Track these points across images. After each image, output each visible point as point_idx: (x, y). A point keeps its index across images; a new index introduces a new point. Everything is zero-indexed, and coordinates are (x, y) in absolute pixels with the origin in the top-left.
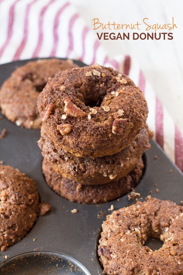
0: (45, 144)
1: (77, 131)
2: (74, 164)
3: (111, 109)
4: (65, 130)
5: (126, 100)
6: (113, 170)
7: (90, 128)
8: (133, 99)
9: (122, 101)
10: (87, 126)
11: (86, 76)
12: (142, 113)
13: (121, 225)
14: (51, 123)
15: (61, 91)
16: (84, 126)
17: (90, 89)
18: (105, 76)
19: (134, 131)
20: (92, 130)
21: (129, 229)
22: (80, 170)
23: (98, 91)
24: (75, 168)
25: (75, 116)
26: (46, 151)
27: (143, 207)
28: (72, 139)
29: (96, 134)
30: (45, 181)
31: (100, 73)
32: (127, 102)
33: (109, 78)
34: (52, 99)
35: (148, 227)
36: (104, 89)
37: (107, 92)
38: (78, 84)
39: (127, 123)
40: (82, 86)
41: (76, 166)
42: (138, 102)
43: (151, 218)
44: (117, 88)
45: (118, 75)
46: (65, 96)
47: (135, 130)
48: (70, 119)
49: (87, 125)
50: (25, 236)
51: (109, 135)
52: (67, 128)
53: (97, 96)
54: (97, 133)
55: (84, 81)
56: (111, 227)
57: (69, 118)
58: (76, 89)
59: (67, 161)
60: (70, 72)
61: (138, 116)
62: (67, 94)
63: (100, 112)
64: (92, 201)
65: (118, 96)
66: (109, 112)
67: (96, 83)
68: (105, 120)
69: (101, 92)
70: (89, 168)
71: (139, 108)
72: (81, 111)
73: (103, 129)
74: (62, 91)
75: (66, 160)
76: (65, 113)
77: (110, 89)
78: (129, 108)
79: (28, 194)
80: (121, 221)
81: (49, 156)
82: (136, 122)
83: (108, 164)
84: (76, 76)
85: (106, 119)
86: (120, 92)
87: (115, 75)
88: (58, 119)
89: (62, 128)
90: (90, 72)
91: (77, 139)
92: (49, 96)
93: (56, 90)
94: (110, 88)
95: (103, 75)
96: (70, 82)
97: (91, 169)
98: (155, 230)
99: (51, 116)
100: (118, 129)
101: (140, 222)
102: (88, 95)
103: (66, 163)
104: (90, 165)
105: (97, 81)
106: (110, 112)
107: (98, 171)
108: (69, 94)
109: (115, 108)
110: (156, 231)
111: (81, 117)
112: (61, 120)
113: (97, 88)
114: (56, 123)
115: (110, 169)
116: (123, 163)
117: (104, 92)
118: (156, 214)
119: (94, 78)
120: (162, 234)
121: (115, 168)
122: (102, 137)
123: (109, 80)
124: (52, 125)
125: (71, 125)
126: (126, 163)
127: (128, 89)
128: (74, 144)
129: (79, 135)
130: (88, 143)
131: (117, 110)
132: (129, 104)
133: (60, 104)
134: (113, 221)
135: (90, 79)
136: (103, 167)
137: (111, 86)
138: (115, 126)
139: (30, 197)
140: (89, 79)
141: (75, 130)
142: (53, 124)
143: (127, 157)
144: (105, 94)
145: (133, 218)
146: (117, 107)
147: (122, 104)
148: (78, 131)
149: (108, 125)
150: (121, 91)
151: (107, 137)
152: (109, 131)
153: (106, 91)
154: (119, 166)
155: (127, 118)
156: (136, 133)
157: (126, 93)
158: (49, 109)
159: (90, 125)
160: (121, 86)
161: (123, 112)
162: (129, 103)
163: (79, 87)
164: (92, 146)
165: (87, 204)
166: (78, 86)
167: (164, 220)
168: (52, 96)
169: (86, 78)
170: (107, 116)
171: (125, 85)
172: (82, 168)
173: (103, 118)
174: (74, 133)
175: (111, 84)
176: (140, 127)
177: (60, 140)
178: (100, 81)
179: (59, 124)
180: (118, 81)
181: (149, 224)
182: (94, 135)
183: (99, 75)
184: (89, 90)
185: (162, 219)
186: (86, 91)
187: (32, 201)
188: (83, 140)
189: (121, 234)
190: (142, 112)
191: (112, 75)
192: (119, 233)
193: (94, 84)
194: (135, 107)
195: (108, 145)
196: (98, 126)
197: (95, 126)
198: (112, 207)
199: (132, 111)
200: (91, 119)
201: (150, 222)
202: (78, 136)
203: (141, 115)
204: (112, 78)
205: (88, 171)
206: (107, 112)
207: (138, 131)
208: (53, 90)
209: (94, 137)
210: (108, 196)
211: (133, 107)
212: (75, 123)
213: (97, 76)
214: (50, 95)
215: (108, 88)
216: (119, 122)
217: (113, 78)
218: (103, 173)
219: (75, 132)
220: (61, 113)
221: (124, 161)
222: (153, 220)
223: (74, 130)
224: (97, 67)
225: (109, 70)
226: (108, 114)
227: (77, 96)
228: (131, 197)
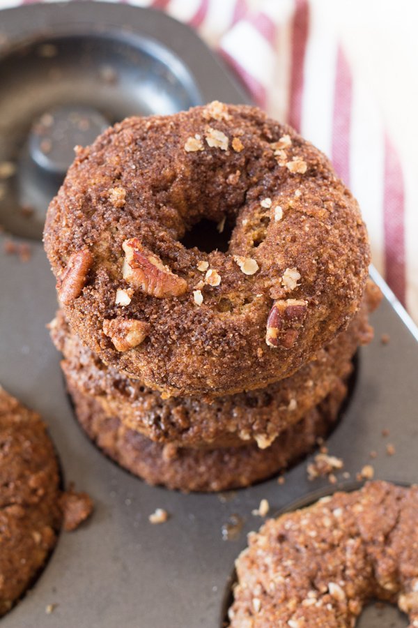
0: (69, 338)
1: (163, 343)
2: (157, 408)
3: (260, 265)
4: (129, 339)
5: (306, 234)
6: (268, 420)
7: (201, 334)
8: (327, 232)
9: (294, 240)
10: (193, 327)
11: (187, 153)
12: (351, 269)
13: (289, 575)
14: (86, 312)
15: (112, 206)
16: (184, 328)
17: (197, 189)
18: (243, 147)
19: (330, 328)
20: (207, 339)
21: (313, 586)
22: (173, 424)
23: (222, 195)
24: (158, 419)
25: (157, 292)
26: (74, 361)
27: (351, 515)
28: (148, 363)
29: (219, 352)
30: (75, 417)
31: (226, 139)
32: (309, 244)
33: (255, 154)
34: (85, 233)
35: (365, 578)
36: (238, 188)
37: (248, 196)
38: (164, 177)
39: (310, 312)
40: (173, 185)
41: (162, 413)
42: (340, 236)
43: (374, 550)
44: (279, 185)
45: (282, 140)
46: (125, 223)
47: (330, 322)
48: (142, 301)
49: (193, 322)
50: (22, 596)
51: (256, 350)
52: (132, 331)
53: (219, 209)
54: (223, 347)
55: (181, 168)
56: (262, 577)
57: (140, 297)
58: (158, 196)
59: (136, 398)
60: (138, 137)
61: (340, 284)
62: (131, 214)
63: (230, 278)
64: (207, 484)
65: (282, 220)
66: (255, 275)
67: (214, 170)
68: (244, 305)
69: (231, 198)
70: (198, 418)
71: (344, 257)
72: (173, 279)
73: (239, 334)
74: (115, 207)
75: (132, 396)
76: (125, 285)
77: (259, 188)
78: (314, 262)
79: (27, 473)
80: (289, 563)
81: (84, 377)
82: (335, 301)
83: (252, 406)
84: (155, 152)
85: (247, 301)
86: (286, 207)
87: (271, 137)
88: (107, 303)
89: (120, 331)
90: (198, 137)
91: (161, 364)
92: (79, 222)
93: (99, 199)
94: (256, 184)
95: (238, 146)
96: (138, 173)
97: (205, 422)
98: (386, 583)
99: (86, 291)
100: (284, 334)
101: (343, 563)
102: (191, 207)
103: (132, 403)
104: (201, 411)
105: (219, 163)
106: (259, 275)
107: (225, 426)
108: (136, 214)
109: (274, 263)
110: (389, 586)
111: (173, 296)
112: (114, 305)
113: (218, 186)
114: (101, 313)
115: (257, 422)
116: (296, 398)
117: (240, 198)
118: (387, 540)
119: (210, 157)
120: (405, 593)
121: (272, 416)
122: (235, 357)
123: (253, 159)
124: (88, 317)
125: (145, 323)
126: (304, 397)
127: (312, 196)
128: (154, 375)
129: (169, 354)
130: (194, 376)
131: (279, 273)
132: (315, 248)
133: (109, 250)
134: (269, 560)
135: (196, 161)
136: (238, 414)
137: (260, 179)
138: (273, 326)
139: (32, 482)
140: (194, 162)
141: (156, 339)
142: (92, 317)
143: (306, 381)
144: (243, 203)
145: (323, 552)
146: (280, 262)
147: (294, 248)
148: (166, 341)
149: (254, 320)
150: (291, 203)
151: (250, 356)
152: (256, 341)
153: (245, 195)
154: (283, 408)
155: (311, 295)
156: (335, 330)
157: (305, 211)
158: (78, 266)
159: (200, 322)
160: (289, 180)
161: (297, 276)
162: (315, 244)
163: (166, 189)
164: (209, 382)
165: (195, 492)
166: (162, 184)
167: (410, 558)
168: (87, 224)
169: (186, 157)
170: (250, 290)
171: (303, 177)
172: (177, 420)
173: (238, 297)
174: (153, 346)
175: (261, 171)
176: (347, 314)
177: (114, 362)
178: (227, 164)
179: (109, 317)
180: (281, 164)
181: (369, 569)
182: (214, 353)
183: (225, 147)
184: (194, 193)
185: (405, 555)
186: (188, 199)
187: (41, 492)
188: (181, 368)
189: (291, 604)
190: (353, 267)
191: (262, 143)
192: (286, 599)
193: (210, 173)
194: (331, 257)
195: (254, 376)
196: (223, 326)
197: (216, 327)
198: (264, 506)
199: (323, 271)
200: (203, 302)
201: (370, 562)
202: (166, 356)
203: (349, 280)
204: (262, 152)
205: (196, 428)
206: (251, 277)
207: (342, 325)
208: (89, 199)
209: (214, 359)
210: (254, 472)
211: (325, 256)
212: (155, 316)
213: (220, 148)
214: (79, 218)
215: (250, 186)
216: (285, 312)
217: (265, 153)
218: (238, 431)
219: (156, 345)
220: (116, 283)
221: (297, 392)
222: (379, 557)
223: (153, 339)
224: (218, 115)
225: (254, 122)
226: (253, 284)
227: (160, 219)
228: (316, 469)
